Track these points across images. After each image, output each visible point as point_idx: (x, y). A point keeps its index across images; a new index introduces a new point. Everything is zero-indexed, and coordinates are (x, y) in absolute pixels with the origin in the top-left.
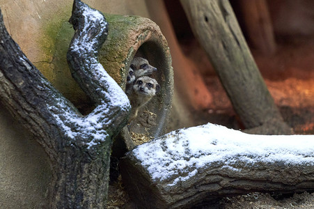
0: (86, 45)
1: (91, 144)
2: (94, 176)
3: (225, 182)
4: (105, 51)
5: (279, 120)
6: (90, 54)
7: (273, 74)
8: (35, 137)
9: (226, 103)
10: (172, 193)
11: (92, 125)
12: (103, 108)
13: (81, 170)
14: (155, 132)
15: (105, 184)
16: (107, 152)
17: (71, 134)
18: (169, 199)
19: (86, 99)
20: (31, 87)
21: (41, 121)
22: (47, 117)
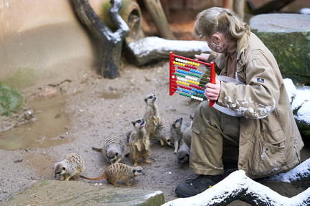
0: (115, 10)
1: (116, 42)
2: (116, 52)
3: (158, 56)
4: (121, 12)
5: (172, 36)
6: (116, 13)
7: (170, 22)
8: (98, 39)
9: (154, 30)
10: (141, 58)
11: (117, 36)
12: (120, 31)
13: (112, 50)
14: (137, 39)
15: (120, 55)
16: (121, 45)
17: (109, 39)
18: (140, 61)
19: (115, 27)
20: (97, 23)
21: (100, 34)
22: (102, 33)
